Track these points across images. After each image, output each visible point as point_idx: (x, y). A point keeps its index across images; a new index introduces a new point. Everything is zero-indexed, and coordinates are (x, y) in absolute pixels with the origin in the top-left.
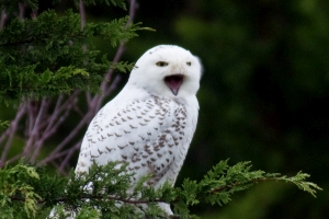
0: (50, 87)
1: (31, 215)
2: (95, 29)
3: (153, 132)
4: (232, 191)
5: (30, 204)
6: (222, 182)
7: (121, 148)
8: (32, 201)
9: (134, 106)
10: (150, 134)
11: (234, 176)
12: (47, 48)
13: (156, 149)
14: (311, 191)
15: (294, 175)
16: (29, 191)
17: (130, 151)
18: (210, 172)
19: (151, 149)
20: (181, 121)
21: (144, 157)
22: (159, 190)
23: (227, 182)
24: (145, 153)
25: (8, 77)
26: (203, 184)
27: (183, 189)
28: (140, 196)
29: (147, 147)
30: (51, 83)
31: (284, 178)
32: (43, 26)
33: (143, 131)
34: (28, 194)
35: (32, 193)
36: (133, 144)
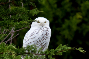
0: (18, 26)
1: (14, 58)
2: (28, 11)
3: (41, 36)
4: (63, 52)
5: (14, 55)
6: (60, 50)
7: (34, 42)
8: (14, 54)
9: (35, 31)
10: (40, 37)
11: (64, 48)
12: (16, 16)
13: (42, 41)
14: (83, 52)
15: (79, 48)
16: (13, 52)
17: (36, 42)
18: (57, 47)
19: (41, 41)
20: (47, 33)
21: (40, 43)
22: (44, 52)
23: (62, 50)
24: (40, 42)
25: (7, 24)
26: (56, 50)
27: (50, 51)
28: (39, 53)
29: (40, 41)
30: (18, 25)
31: (76, 49)
32: (15, 11)
33: (38, 37)
34: (13, 53)
35: (14, 53)
36: (36, 40)
